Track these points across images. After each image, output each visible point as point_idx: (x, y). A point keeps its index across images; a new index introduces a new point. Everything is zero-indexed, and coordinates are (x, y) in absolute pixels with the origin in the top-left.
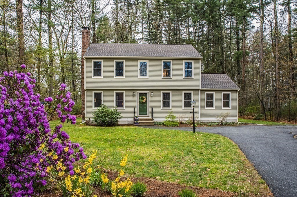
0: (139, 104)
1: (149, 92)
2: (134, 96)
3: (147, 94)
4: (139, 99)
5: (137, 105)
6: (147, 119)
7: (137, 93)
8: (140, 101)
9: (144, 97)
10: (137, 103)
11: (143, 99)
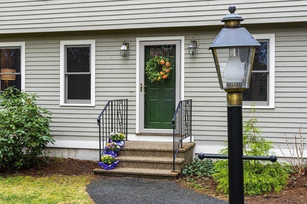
0: (143, 85)
1: (182, 38)
2: (126, 55)
3: (174, 46)
4: (145, 66)
5: (138, 89)
6: (158, 148)
7: (138, 44)
8: (146, 76)
9: (162, 61)
10: (138, 85)
11: (159, 68)
